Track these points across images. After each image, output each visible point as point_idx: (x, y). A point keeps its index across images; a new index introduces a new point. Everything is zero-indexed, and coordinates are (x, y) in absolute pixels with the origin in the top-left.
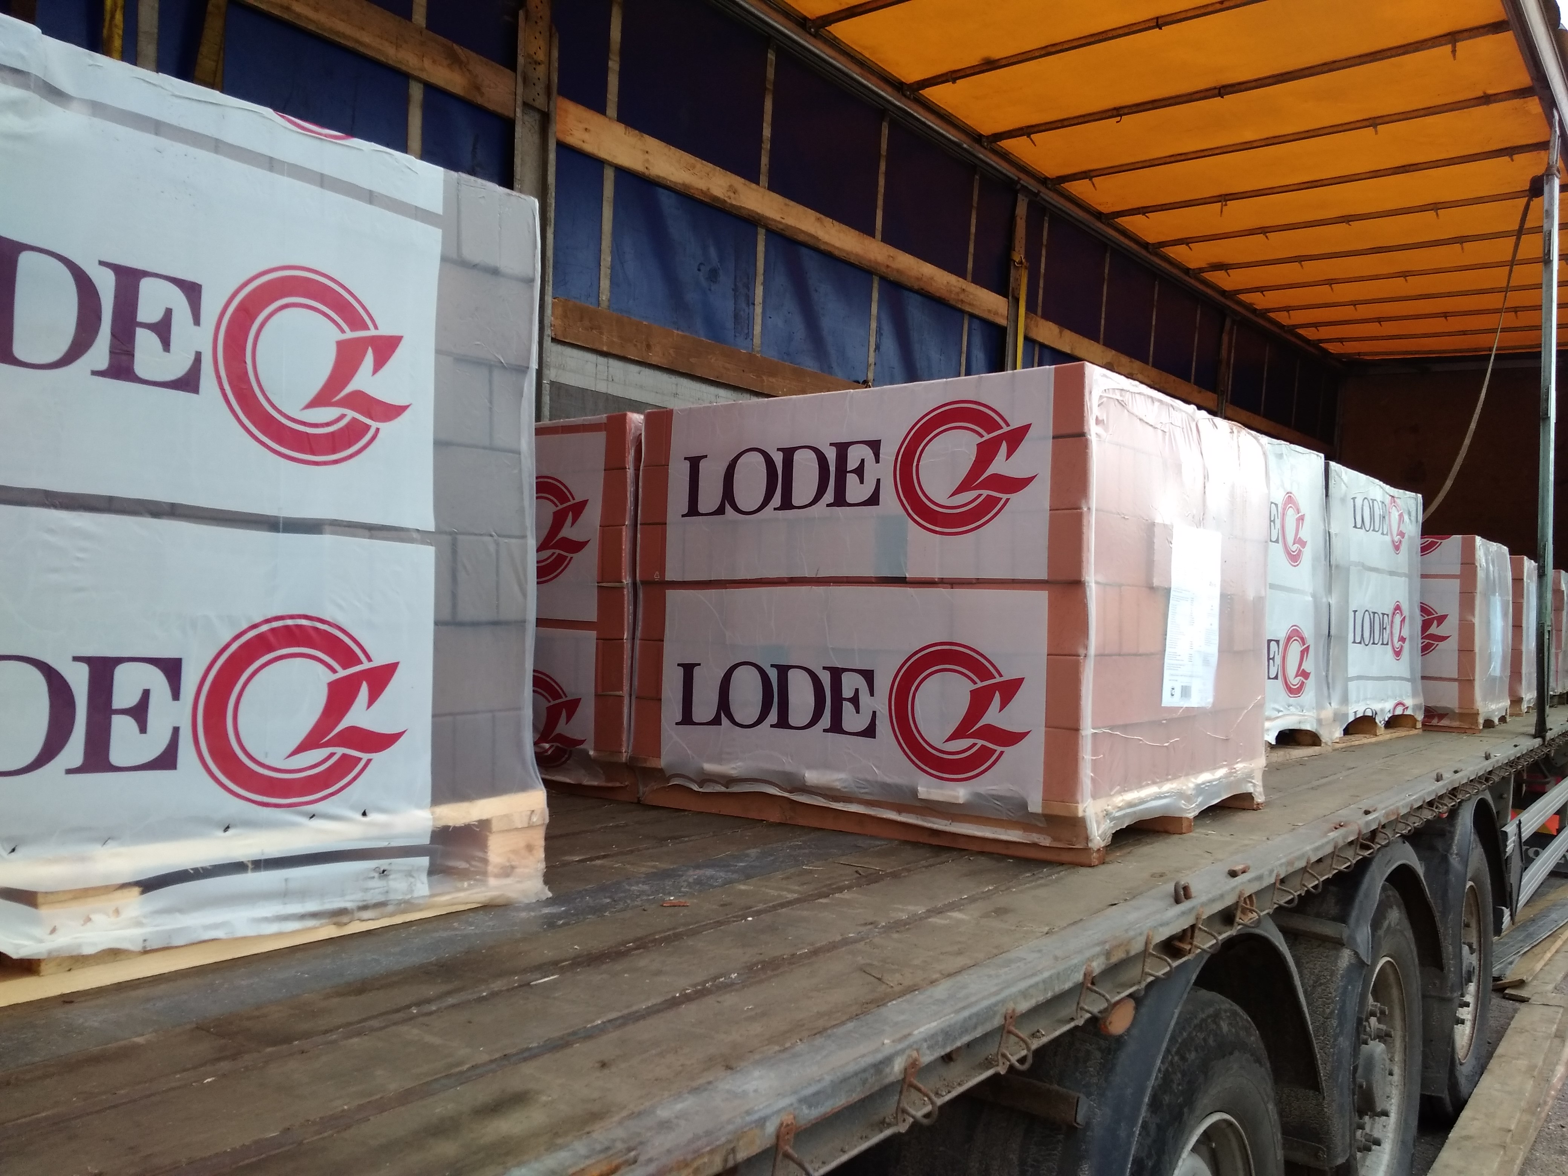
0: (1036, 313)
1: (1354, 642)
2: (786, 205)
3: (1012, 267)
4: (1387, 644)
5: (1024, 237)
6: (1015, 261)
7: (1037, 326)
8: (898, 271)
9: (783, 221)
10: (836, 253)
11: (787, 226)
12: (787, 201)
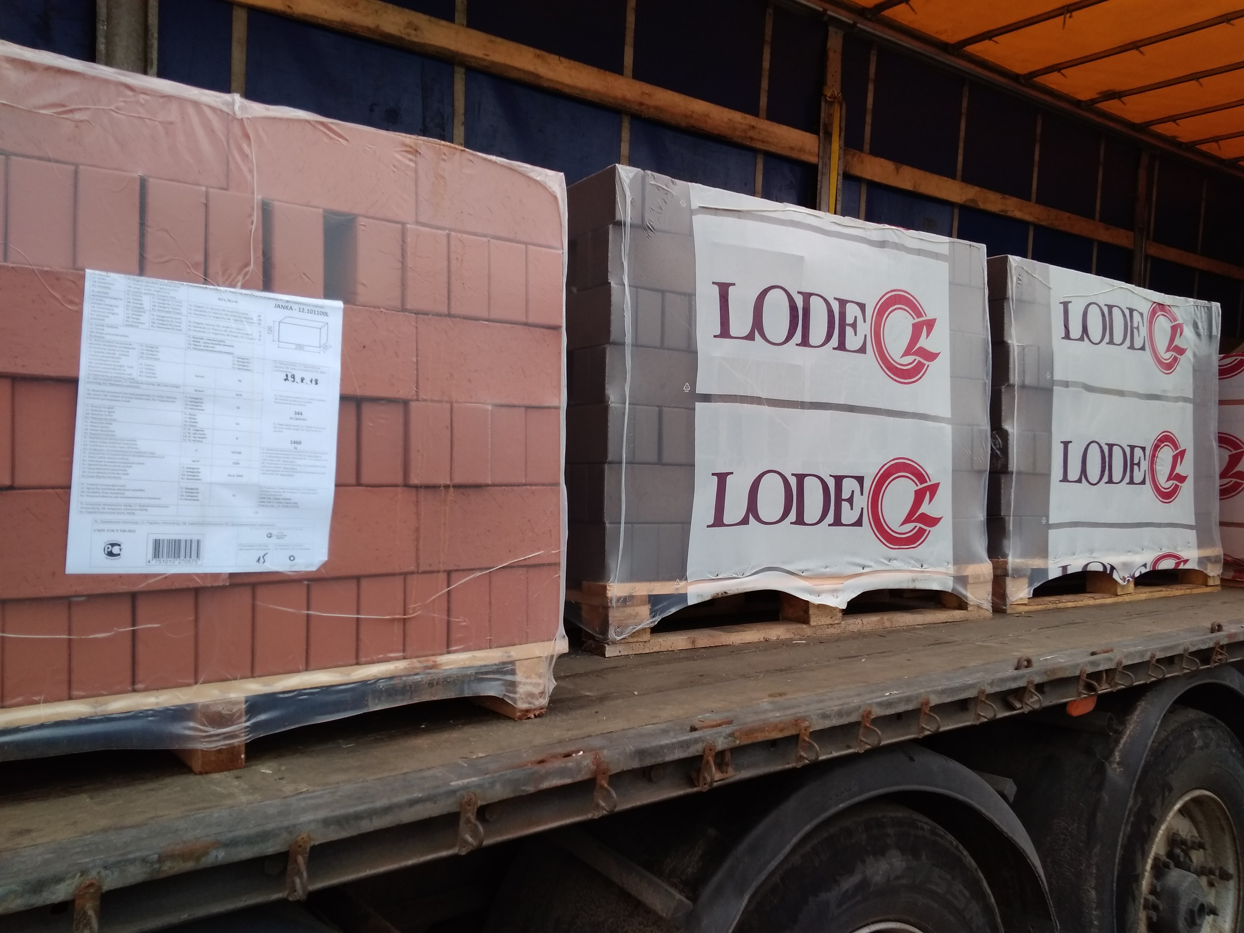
0: (861, 150)
1: (1065, 479)
2: (491, 41)
3: (823, 104)
4: (1143, 482)
5: (839, 70)
6: (826, 96)
7: (862, 162)
8: (656, 108)
9: (488, 58)
10: (567, 90)
11: (494, 64)
12: (493, 38)
